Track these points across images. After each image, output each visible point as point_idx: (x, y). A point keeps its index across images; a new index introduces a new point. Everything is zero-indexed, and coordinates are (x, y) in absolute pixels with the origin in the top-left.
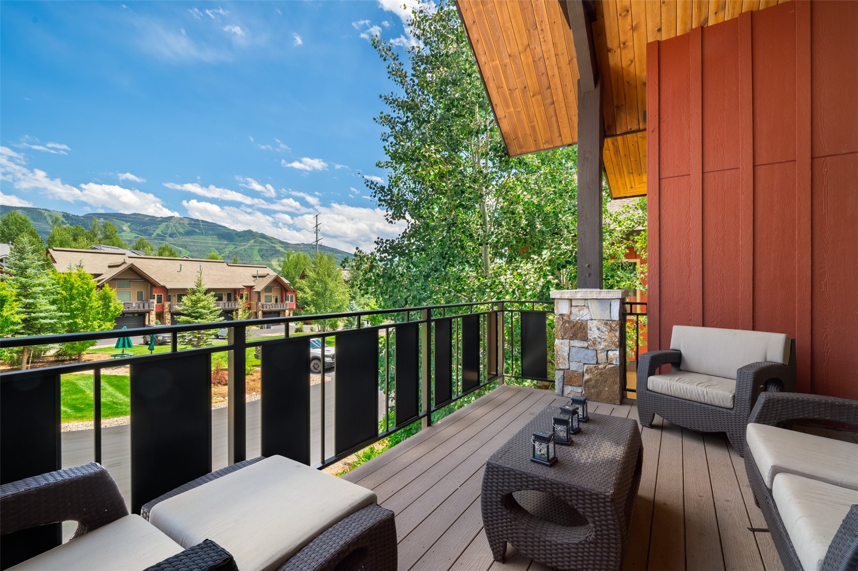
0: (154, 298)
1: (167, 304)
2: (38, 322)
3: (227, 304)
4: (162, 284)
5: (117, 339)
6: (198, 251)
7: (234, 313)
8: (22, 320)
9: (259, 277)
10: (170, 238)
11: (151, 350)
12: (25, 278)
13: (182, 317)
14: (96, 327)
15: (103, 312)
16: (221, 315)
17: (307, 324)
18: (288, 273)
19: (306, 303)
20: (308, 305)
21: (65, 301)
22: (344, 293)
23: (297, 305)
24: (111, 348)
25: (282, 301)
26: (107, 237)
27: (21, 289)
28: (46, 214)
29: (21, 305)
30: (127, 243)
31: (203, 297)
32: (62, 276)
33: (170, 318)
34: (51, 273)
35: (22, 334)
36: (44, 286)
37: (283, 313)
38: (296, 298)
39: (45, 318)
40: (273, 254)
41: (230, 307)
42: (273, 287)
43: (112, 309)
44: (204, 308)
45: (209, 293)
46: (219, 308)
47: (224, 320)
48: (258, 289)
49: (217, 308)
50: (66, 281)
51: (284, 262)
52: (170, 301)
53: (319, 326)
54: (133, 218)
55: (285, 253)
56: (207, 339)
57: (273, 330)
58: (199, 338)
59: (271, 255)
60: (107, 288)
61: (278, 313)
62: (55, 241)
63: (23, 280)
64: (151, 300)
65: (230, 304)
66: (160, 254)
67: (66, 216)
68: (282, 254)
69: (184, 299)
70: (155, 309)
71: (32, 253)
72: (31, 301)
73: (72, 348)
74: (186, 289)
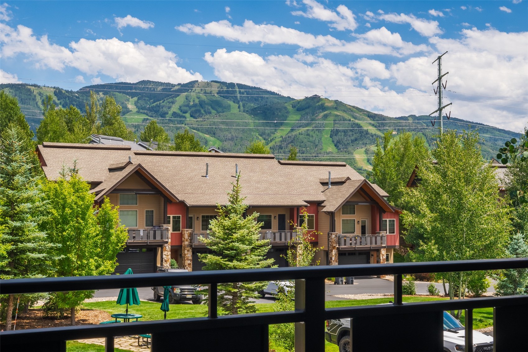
0: (169, 223)
1: (187, 233)
2: (24, 256)
3: (278, 235)
4: (180, 197)
5: (120, 289)
6: (232, 139)
7: (289, 252)
8: (8, 252)
9: (334, 184)
10: (192, 119)
11: (165, 311)
12: (13, 189)
13: (209, 256)
14: (93, 267)
15: (102, 244)
16: (268, 256)
17: (422, 279)
18: (384, 174)
19: (421, 236)
20: (426, 240)
21: (56, 225)
22: (498, 217)
23: (401, 239)
24: (110, 303)
25: (374, 232)
26: (108, 122)
27: (7, 206)
28: (36, 91)
29: (7, 230)
30: (133, 130)
31: (241, 222)
32: (53, 186)
33: (190, 258)
34: (40, 182)
35: (8, 273)
36: (33, 202)
37: (375, 254)
38: (402, 227)
39: (33, 250)
40: (356, 140)
41: (283, 240)
42: (357, 203)
43: (113, 238)
44: (242, 240)
45: (251, 213)
46: (266, 241)
47: (274, 264)
48: (330, 207)
49: (262, 242)
50: (56, 195)
51: (377, 154)
52: (190, 227)
53: (447, 285)
54: (140, 89)
55: (378, 136)
56: (247, 297)
57: (357, 287)
58: (234, 295)
59: (352, 141)
60: (107, 205)
61: (366, 254)
62: (47, 133)
63: (10, 192)
64: (165, 226)
65: (283, 234)
66: (178, 148)
67: (58, 92)
68: (373, 139)
69: (213, 223)
70: (170, 240)
71: (21, 152)
72: (18, 224)
73: (64, 300)
74: (215, 207)
